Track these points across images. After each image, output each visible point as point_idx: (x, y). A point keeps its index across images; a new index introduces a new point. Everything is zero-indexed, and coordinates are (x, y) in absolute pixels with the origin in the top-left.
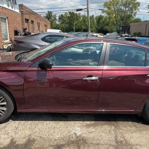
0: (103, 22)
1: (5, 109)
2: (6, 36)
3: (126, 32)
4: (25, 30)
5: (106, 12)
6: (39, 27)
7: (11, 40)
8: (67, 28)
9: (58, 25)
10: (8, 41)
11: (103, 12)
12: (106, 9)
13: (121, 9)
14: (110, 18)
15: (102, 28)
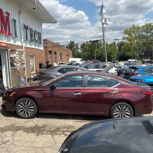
0: (125, 48)
1: (33, 110)
2: (33, 68)
3: (149, 57)
4: (47, 62)
5: (127, 38)
6: (61, 56)
7: (36, 72)
8: (88, 55)
9: (80, 53)
10: (34, 72)
11: (124, 39)
12: (127, 36)
13: (142, 35)
14: (131, 44)
15: (124, 54)
